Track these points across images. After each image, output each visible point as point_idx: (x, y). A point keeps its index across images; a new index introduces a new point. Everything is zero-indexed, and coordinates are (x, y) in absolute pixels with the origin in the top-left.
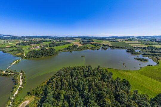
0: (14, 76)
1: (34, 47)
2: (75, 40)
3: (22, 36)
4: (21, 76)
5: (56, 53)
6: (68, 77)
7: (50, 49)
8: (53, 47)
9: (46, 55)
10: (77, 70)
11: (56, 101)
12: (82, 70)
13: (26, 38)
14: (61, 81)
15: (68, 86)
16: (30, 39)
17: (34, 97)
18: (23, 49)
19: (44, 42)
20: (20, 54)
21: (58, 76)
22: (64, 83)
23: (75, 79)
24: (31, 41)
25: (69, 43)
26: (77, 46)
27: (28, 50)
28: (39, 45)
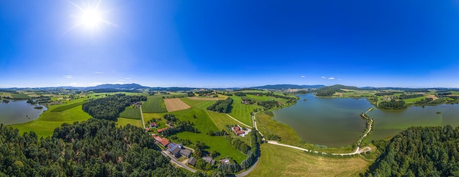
2: (429, 92)
4: (371, 123)
5: (406, 107)
6: (418, 141)
10: (430, 132)
11: (398, 165)
12: (438, 132)
14: (408, 143)
15: (416, 153)
20: (375, 103)
21: (405, 135)
22: (411, 147)
23: (427, 144)
25: (422, 95)
26: (432, 99)
28: (391, 96)
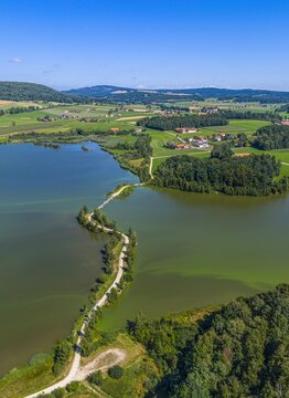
0: (108, 241)
1: (187, 140)
3: (160, 91)
4: (125, 249)
5: (280, 189)
7: (256, 158)
8: (271, 153)
9: (228, 189)
13: (171, 97)
16: (181, 104)
17: (142, 354)
18: (151, 145)
19: (231, 122)
20: (137, 163)
24: (183, 113)
27: (164, 149)
28: (210, 131)
